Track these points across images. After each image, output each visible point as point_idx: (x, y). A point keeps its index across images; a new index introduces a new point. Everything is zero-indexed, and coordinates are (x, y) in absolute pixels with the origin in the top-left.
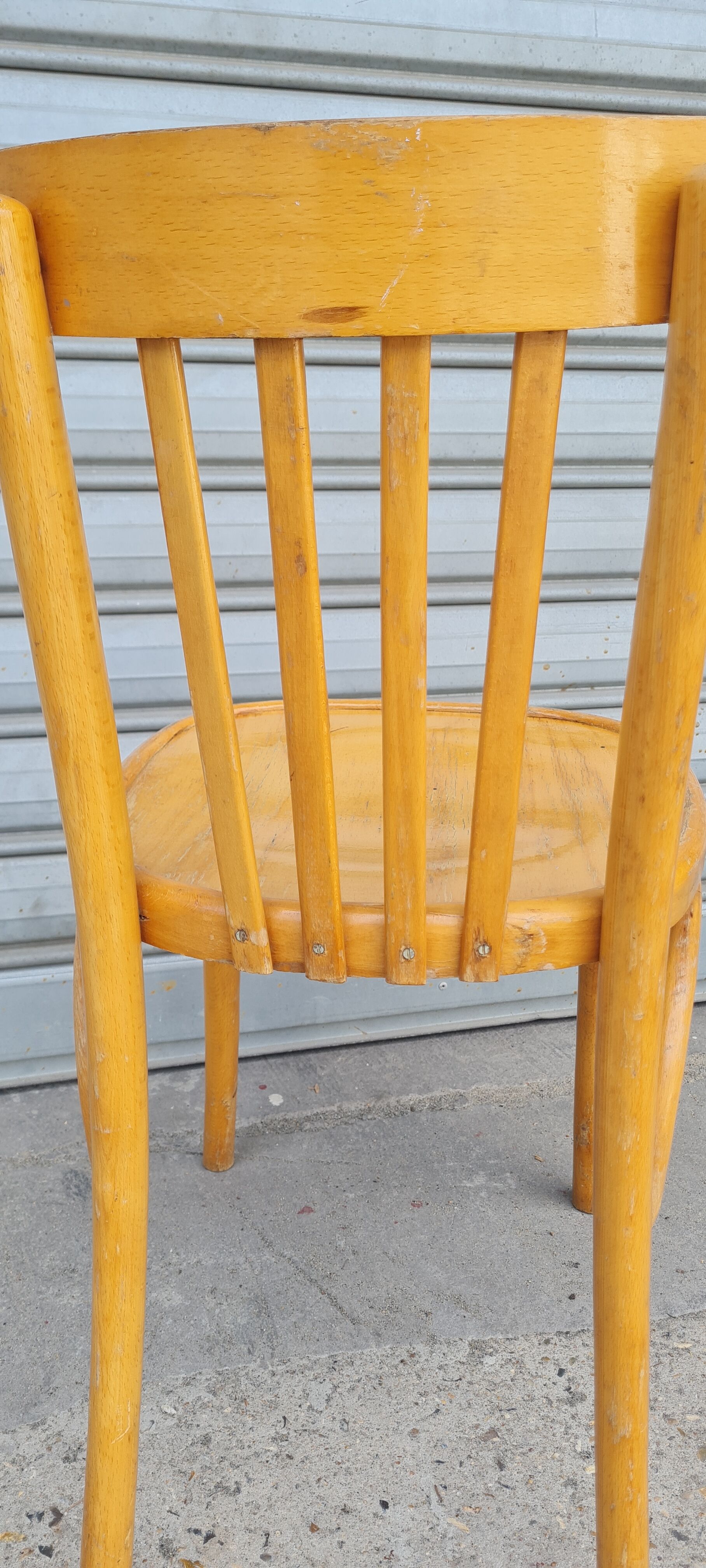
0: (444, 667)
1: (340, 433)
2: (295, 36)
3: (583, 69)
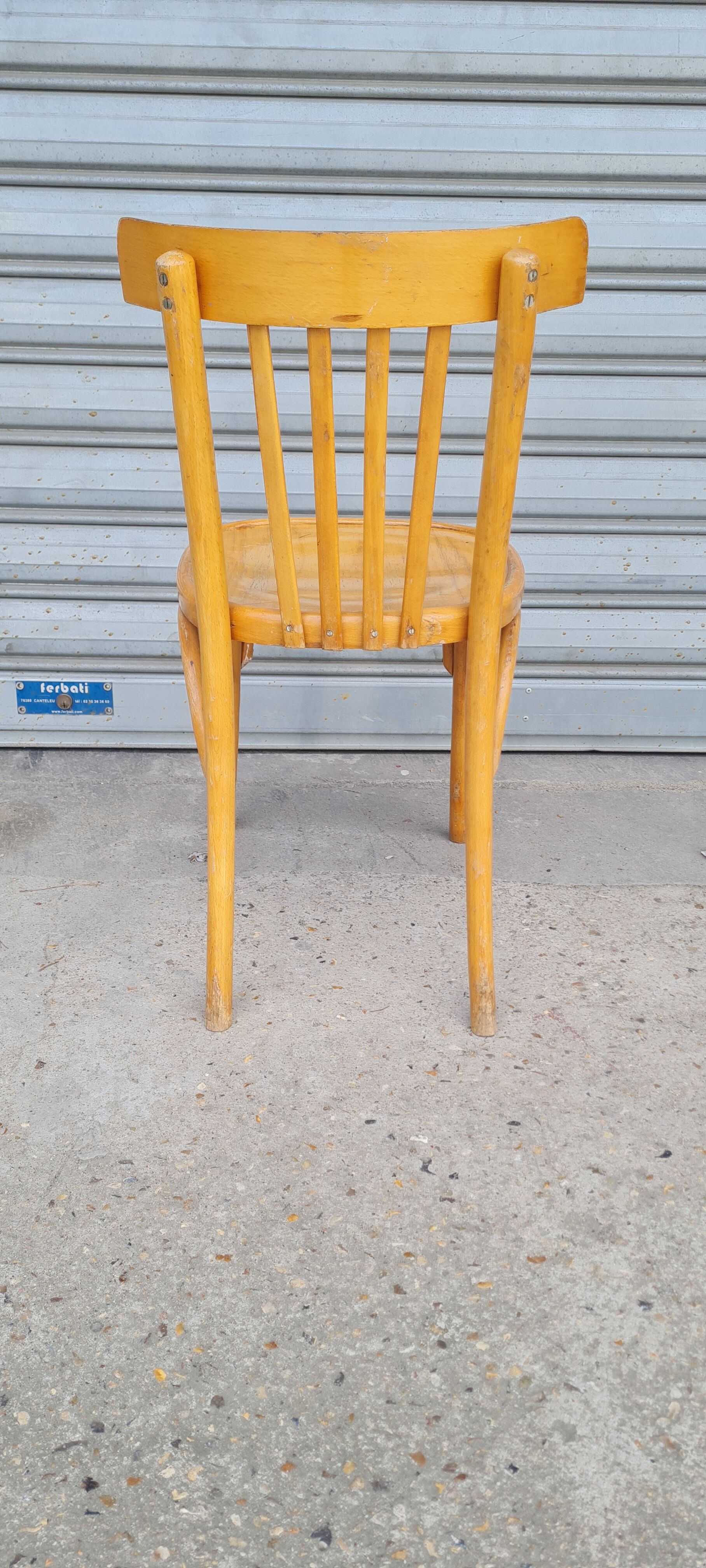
0: (540, 498)
1: (480, 334)
2: (466, 65)
3: (668, 76)
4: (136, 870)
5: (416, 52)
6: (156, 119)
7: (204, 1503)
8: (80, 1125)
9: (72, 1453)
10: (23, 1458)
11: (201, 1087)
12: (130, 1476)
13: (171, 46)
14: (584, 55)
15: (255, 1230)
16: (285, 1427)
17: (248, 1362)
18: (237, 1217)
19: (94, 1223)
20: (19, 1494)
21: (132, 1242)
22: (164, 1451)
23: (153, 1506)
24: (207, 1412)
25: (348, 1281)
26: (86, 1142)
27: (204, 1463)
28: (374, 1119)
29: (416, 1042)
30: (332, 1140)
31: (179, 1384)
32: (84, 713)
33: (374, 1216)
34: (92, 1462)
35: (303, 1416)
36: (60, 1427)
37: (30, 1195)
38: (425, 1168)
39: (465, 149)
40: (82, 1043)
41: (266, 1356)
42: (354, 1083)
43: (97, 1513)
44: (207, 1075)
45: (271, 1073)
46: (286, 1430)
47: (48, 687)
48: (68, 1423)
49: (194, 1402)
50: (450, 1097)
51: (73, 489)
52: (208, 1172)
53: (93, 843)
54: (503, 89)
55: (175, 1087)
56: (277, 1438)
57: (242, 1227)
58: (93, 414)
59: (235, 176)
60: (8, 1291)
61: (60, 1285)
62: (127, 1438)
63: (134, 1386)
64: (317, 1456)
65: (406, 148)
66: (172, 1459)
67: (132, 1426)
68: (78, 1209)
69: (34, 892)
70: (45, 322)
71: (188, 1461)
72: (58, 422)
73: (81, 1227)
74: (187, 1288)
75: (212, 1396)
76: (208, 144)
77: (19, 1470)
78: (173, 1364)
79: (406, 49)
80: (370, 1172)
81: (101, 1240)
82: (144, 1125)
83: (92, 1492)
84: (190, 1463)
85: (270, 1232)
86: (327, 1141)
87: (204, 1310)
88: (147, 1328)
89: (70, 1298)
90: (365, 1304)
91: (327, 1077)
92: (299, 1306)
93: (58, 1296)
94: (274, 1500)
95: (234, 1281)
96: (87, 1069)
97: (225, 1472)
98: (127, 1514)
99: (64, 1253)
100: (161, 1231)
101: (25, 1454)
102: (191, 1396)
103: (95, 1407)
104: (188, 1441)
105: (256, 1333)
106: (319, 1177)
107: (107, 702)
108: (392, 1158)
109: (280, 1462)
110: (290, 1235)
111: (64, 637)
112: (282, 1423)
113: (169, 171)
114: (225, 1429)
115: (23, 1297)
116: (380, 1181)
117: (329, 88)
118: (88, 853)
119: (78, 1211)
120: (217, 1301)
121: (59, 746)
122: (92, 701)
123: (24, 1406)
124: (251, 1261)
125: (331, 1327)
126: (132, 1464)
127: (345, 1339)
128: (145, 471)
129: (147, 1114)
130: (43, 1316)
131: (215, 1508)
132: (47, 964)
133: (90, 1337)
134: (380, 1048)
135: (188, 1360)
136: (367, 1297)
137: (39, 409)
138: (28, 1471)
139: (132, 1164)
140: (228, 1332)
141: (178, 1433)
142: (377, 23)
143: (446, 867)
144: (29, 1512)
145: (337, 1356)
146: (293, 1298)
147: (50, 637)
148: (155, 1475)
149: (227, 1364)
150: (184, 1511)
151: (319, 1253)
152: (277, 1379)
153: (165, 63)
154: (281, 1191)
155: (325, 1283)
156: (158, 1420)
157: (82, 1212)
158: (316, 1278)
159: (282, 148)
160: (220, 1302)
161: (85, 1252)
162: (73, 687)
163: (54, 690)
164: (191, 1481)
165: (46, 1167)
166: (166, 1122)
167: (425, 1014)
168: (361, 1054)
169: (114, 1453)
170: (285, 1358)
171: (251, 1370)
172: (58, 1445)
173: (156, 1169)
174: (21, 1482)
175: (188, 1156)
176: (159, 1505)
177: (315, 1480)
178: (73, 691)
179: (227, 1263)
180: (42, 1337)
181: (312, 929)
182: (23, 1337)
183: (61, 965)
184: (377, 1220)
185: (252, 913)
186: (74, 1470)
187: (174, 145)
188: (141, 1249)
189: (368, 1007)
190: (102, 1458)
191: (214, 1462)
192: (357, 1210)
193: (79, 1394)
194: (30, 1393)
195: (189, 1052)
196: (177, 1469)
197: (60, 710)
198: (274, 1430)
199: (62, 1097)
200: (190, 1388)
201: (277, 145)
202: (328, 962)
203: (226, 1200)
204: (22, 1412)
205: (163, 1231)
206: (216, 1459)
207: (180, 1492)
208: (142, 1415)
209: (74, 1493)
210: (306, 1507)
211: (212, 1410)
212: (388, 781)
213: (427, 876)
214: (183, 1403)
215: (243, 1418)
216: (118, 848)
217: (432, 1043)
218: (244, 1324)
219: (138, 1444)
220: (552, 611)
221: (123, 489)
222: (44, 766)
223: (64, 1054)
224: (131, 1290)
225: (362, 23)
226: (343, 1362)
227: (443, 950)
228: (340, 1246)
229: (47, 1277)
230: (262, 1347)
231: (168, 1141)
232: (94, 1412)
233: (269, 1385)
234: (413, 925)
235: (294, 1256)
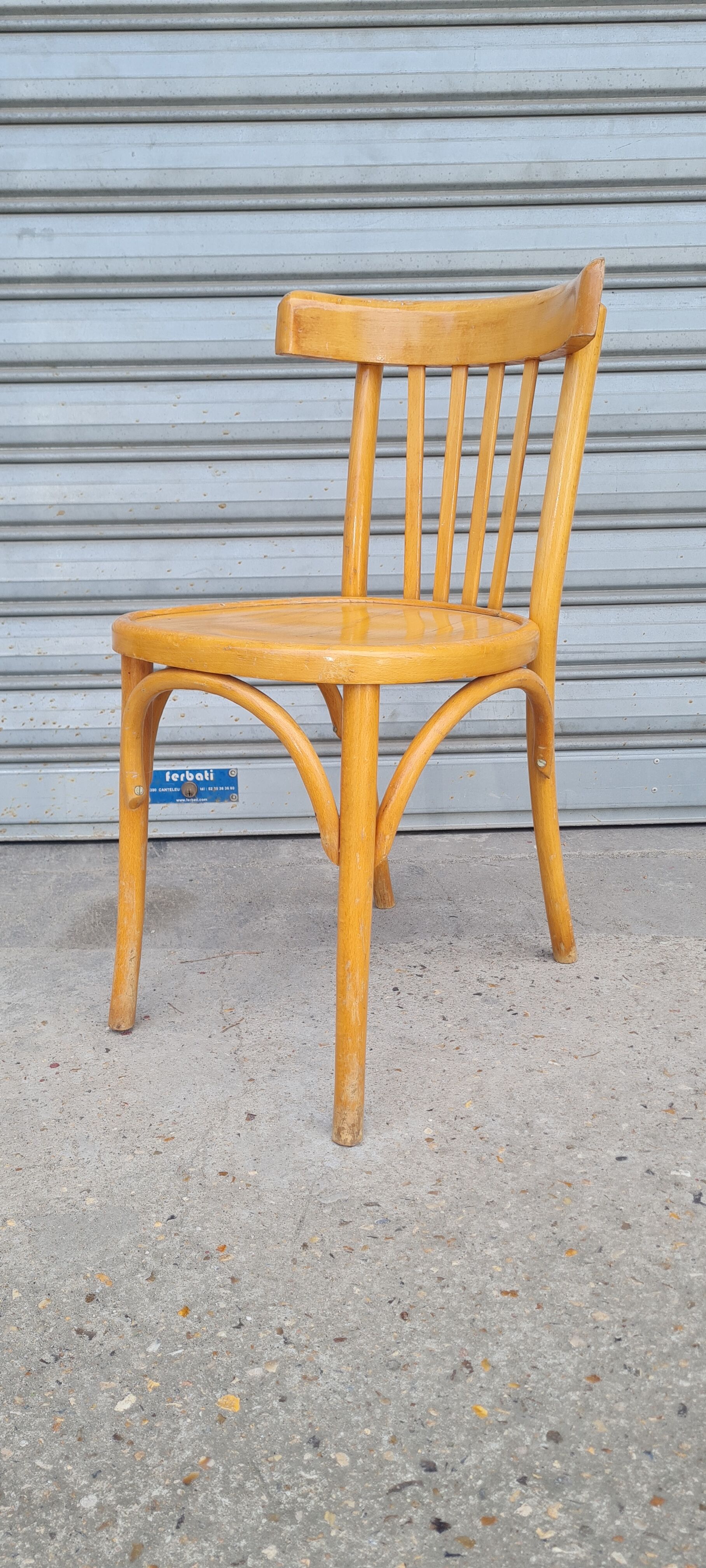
4: (294, 939)
5: (530, 163)
6: (287, 232)
7: (576, 1541)
8: (311, 1170)
9: (409, 1494)
10: (356, 1501)
11: (428, 1132)
12: (482, 1515)
13: (302, 167)
14: (688, 159)
15: (535, 1265)
16: (638, 1460)
17: (574, 1396)
18: (510, 1253)
19: (357, 1263)
20: (363, 1537)
21: (404, 1281)
22: (512, 1488)
23: (519, 1546)
24: (546, 1448)
25: (655, 1312)
26: (323, 1187)
27: (561, 1500)
28: (624, 1155)
29: (641, 1084)
30: (587, 1176)
31: (504, 1420)
32: (209, 801)
33: (660, 1249)
34: (434, 1502)
35: (655, 1448)
36: (386, 1468)
37: (279, 1240)
38: (697, 1200)
39: (578, 247)
40: (288, 1095)
41: (591, 1389)
42: (590, 1123)
43: (459, 1555)
44: (431, 1120)
45: (498, 1116)
46: (641, 1463)
47: (173, 776)
48: (395, 1463)
49: (528, 1438)
50: (699, 1133)
51: (201, 579)
52: (464, 1211)
53: (242, 918)
54: (613, 192)
55: (400, 1133)
56: (634, 1472)
57: (520, 1264)
58: (222, 506)
59: (360, 281)
60: (285, 1332)
61: (339, 1325)
62: (466, 1477)
63: (456, 1423)
64: (687, 1489)
65: (521, 248)
66: (524, 1497)
67: (467, 1464)
68: (335, 1251)
69: (195, 963)
70: (179, 422)
71: (543, 1498)
72: (189, 515)
73: (344, 1268)
74: (480, 1324)
75: (546, 1432)
76: (334, 252)
77: (355, 1513)
78: (491, 1400)
79: (520, 160)
80: (639, 1206)
81: (370, 1280)
82: (379, 1168)
83: (446, 1533)
84: (545, 1500)
85: (551, 1267)
86: (581, 1179)
87: (507, 1345)
88: (449, 1365)
89: (355, 1338)
90: (682, 1334)
91: (559, 1118)
92: (610, 1339)
93: (341, 1336)
94: (656, 1536)
95: (529, 1317)
96: (301, 1118)
97: (589, 1509)
98: (494, 1555)
99: (334, 1294)
100: (432, 1269)
101: (357, 1496)
102: (522, 1432)
103: (419, 1446)
104: (535, 1478)
105: (572, 1367)
106: (586, 1213)
107: (232, 788)
108: (658, 1192)
109: (648, 1497)
110: (574, 1269)
111: (190, 724)
112: (635, 1457)
113: (297, 279)
114: (573, 1465)
115: (303, 1338)
116: (654, 1214)
117: (449, 198)
118: (240, 926)
119: (336, 1253)
120: (515, 1337)
121: (183, 836)
122: (217, 788)
123: (340, 1446)
124: (541, 1295)
125: (653, 1359)
126: (480, 1503)
127: (673, 1369)
128: (272, 558)
129: (380, 1160)
130: (331, 1356)
131: (591, 1546)
132: (228, 1026)
133: (391, 1376)
134: (605, 1089)
135: (506, 1396)
136: (682, 1327)
137: (170, 503)
138: (366, 1514)
139: (379, 1206)
140: (540, 1366)
141: (521, 1469)
142: (494, 139)
143: (612, 926)
144: (380, 1557)
145: (670, 1387)
146: (600, 1331)
147: (176, 725)
148: (511, 1513)
149: (551, 1399)
150: (556, 1550)
151: (613, 1286)
152: (611, 1412)
153: (296, 182)
154: (550, 1227)
155: (631, 1315)
156: (494, 1458)
157: (341, 1253)
158: (619, 1310)
159: (405, 253)
160: (521, 1337)
161: (356, 1292)
162: (198, 774)
163: (179, 779)
164: (554, 1519)
165: (288, 1212)
166: (402, 1165)
167: (640, 1057)
168: (587, 1096)
169: (456, 1491)
170: (613, 1391)
171: (579, 1404)
172: (391, 1486)
173: (406, 1209)
174: (362, 1525)
175: (436, 1197)
176: (526, 1545)
177: (694, 1513)
178: (198, 779)
179: (515, 1299)
180: (336, 1377)
181: (493, 985)
182: (316, 1378)
183: (243, 1025)
184: (664, 1252)
185: (426, 973)
186: (416, 1511)
187: (304, 255)
188: (416, 1288)
189: (577, 1053)
190: (445, 1498)
191: (572, 1499)
192: (638, 1243)
193: (397, 1433)
194: (342, 1434)
195: (404, 1100)
196: (533, 1507)
197: (185, 798)
198: (628, 1464)
199: (284, 1145)
200: (519, 1424)
201: (401, 251)
202: (521, 1013)
203: (493, 1238)
204: (340, 1453)
205: (435, 1270)
206: (573, 1496)
207: (546, 1530)
208: (474, 1452)
209: (426, 1535)
210: (694, 1542)
211: (551, 1445)
212: (523, 855)
213: (594, 936)
214: (516, 1439)
215: (588, 1452)
216: (269, 921)
217: (659, 1084)
218: (555, 1358)
219: (480, 1482)
220: (677, 680)
221: (251, 576)
222: (170, 855)
223: (272, 1106)
224: (419, 1328)
225: (480, 139)
226: (680, 1393)
227: (636, 1000)
228: (633, 1278)
229: (323, 1318)
230: (584, 1380)
231: (410, 1183)
232: (419, 1451)
233: (606, 1419)
234: (597, 978)
235: (586, 1290)
